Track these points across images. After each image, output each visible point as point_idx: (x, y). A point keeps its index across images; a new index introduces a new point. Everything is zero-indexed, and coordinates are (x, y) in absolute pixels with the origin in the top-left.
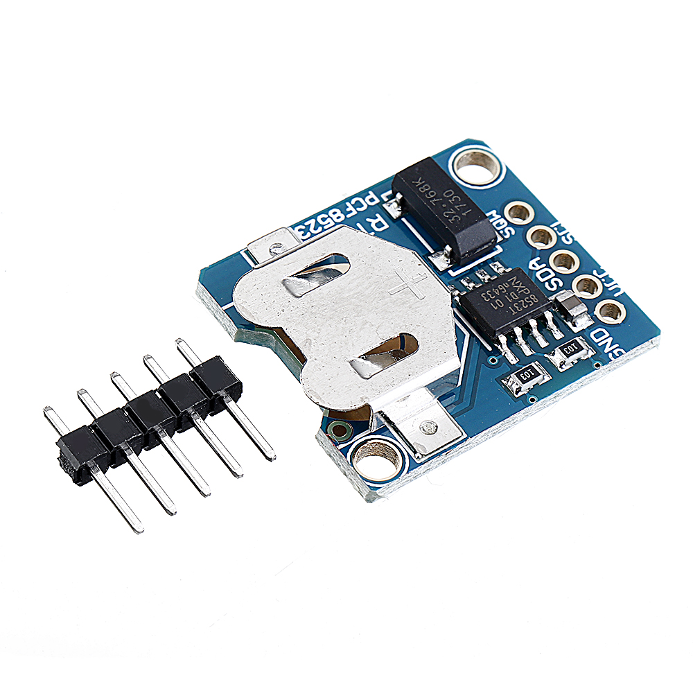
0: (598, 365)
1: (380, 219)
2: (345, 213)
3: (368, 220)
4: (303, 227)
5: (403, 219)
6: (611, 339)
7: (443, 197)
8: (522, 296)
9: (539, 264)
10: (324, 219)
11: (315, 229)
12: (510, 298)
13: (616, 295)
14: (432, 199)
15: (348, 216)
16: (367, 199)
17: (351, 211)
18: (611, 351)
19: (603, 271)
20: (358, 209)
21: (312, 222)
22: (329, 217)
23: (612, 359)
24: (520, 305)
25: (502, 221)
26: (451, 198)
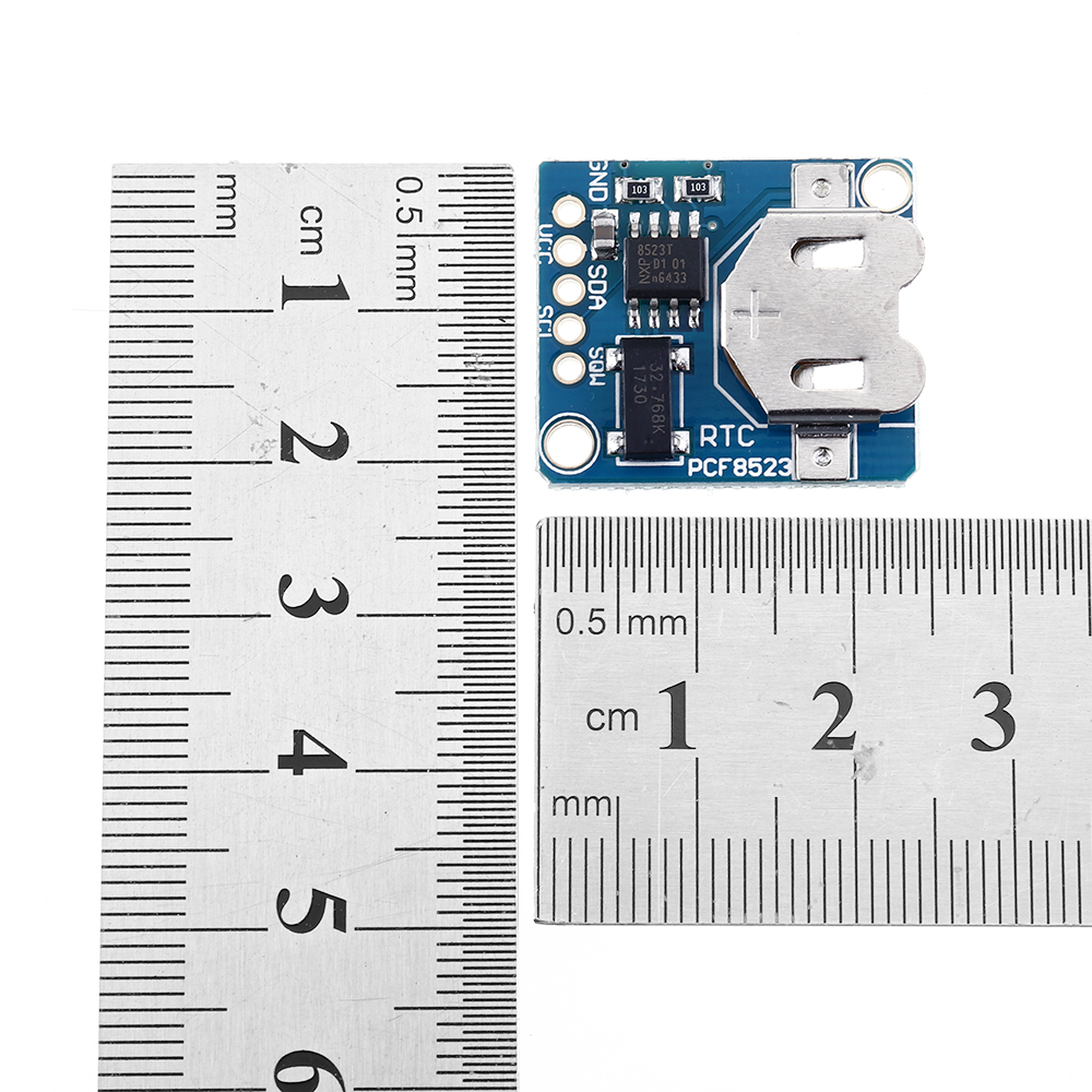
0: (624, 165)
1: (703, 439)
2: (730, 466)
3: (715, 444)
4: (781, 472)
5: (682, 425)
6: (591, 184)
7: (649, 398)
8: (649, 259)
9: (594, 301)
10: (755, 470)
11: (771, 463)
12: (661, 263)
13: (551, 226)
14: (661, 403)
15: (730, 460)
16: (697, 470)
17: (724, 463)
18: (601, 171)
19: (541, 258)
20: (715, 462)
21: (768, 473)
22: (748, 470)
23: (606, 163)
24: (659, 250)
25: (591, 369)
26: (643, 393)
